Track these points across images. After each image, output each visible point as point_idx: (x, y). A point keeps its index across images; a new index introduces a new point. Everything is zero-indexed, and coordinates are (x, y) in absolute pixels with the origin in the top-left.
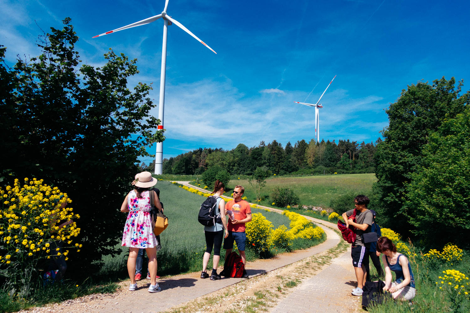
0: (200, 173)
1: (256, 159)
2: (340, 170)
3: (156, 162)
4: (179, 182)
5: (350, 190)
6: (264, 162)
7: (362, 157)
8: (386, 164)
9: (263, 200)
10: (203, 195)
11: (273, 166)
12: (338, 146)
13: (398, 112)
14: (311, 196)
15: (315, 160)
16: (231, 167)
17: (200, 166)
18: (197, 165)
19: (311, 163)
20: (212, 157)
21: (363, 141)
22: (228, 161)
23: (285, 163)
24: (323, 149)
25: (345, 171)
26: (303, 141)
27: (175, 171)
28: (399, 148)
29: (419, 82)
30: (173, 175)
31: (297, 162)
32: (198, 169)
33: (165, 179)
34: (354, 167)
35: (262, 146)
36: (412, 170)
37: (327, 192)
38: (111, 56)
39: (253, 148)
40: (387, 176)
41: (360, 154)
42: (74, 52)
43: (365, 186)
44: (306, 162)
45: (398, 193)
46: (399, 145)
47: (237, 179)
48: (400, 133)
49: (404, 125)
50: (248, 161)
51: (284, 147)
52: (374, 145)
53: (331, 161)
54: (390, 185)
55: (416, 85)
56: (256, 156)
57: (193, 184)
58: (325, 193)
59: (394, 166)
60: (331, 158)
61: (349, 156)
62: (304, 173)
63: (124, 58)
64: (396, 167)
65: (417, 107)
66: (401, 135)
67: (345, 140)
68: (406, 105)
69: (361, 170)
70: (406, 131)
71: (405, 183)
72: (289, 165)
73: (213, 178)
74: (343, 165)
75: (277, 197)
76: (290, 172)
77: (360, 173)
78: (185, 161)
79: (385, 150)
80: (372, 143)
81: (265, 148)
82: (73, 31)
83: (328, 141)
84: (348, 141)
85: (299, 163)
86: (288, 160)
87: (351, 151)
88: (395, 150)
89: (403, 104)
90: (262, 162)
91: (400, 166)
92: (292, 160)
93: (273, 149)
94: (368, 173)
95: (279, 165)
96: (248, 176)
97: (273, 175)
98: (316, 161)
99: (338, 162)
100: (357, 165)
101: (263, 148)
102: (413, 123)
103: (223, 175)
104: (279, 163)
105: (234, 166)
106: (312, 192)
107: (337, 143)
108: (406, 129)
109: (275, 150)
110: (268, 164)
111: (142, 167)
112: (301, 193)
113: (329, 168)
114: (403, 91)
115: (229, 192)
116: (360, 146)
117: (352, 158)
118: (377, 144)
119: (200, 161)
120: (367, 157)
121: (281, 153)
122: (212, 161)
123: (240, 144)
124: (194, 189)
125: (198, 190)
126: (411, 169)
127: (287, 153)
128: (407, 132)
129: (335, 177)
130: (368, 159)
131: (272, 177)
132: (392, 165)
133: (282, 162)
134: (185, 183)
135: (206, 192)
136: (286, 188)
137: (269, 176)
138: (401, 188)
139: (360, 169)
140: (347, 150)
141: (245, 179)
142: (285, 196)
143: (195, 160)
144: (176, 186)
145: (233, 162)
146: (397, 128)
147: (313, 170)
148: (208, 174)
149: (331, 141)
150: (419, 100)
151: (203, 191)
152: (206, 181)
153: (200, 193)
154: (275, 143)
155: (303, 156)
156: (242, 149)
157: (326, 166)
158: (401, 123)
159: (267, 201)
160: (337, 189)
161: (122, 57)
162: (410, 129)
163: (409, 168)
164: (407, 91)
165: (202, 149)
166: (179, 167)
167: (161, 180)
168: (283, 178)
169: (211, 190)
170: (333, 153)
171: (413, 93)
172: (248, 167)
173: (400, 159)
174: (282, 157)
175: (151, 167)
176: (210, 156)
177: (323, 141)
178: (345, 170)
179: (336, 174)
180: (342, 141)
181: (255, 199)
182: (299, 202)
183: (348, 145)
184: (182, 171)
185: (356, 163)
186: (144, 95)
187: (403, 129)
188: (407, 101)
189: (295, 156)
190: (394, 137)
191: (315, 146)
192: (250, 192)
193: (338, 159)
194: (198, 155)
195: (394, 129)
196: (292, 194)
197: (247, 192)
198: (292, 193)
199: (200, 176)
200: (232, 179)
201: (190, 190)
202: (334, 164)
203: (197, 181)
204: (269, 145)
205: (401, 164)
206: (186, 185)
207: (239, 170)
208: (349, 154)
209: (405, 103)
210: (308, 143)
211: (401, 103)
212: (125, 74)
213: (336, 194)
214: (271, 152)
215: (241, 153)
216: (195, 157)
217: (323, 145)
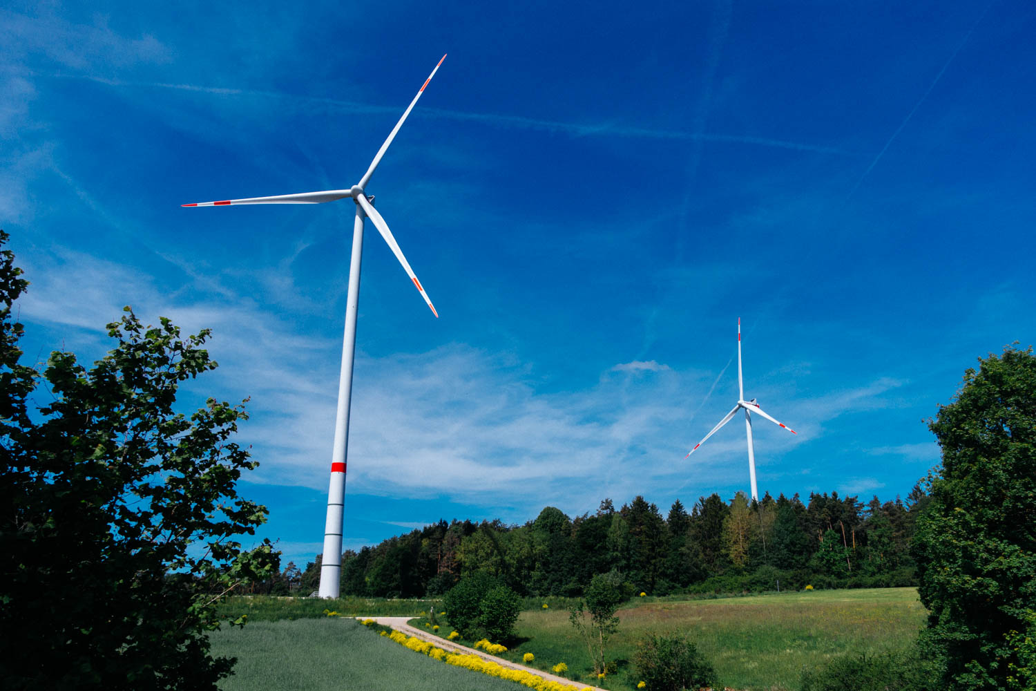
0: (440, 592)
1: (590, 548)
2: (821, 577)
3: (324, 561)
4: (382, 620)
5: (854, 641)
6: (612, 556)
7: (877, 538)
8: (948, 575)
9: (612, 672)
10: (444, 659)
11: (636, 568)
12: (809, 511)
13: (963, 429)
14: (746, 659)
15: (750, 549)
16: (524, 572)
17: (442, 569)
18: (432, 567)
19: (741, 557)
20: (472, 546)
21: (875, 497)
22: (517, 556)
23: (669, 558)
24: (769, 518)
25: (833, 579)
26: (715, 497)
27: (372, 584)
28: (979, 530)
29: (1008, 350)
30: (367, 600)
31: (701, 556)
32: (435, 580)
33: (346, 610)
34: (858, 567)
35: (605, 512)
36: (1025, 593)
37: (790, 647)
38: (128, 328)
39: (582, 519)
40: (954, 611)
41: (869, 532)
42: (8, 326)
43: (894, 627)
44: (727, 555)
45: (994, 660)
46: (979, 520)
47: (540, 607)
48: (977, 488)
49: (984, 466)
50: (571, 555)
51: (665, 514)
52: (905, 506)
53: (794, 552)
54: (968, 637)
55: (1000, 357)
56: (591, 541)
57: (419, 624)
58: (784, 648)
59: (971, 582)
60: (793, 543)
61: (842, 537)
62: (724, 586)
63: (169, 329)
64: (979, 585)
65: (1013, 417)
66: (981, 492)
67: (825, 495)
68: (982, 409)
69: (878, 577)
70: (991, 482)
71: (1011, 636)
72: (680, 565)
73: (474, 609)
74: (828, 561)
75: (652, 665)
76: (685, 585)
77: (876, 585)
78: (400, 557)
79: (940, 533)
80: (898, 501)
81: (614, 519)
82: (14, 265)
83: (782, 497)
84: (835, 495)
85: (707, 558)
86: (676, 549)
87: (844, 522)
88: (969, 533)
89: (973, 406)
90: (608, 557)
91: (988, 580)
92: (688, 551)
93: (634, 519)
94: (897, 586)
95: (655, 565)
96: (571, 600)
97: (637, 594)
98: (753, 552)
99: (814, 555)
100: (865, 561)
101: (609, 517)
102: (1010, 458)
103: (499, 600)
104: (654, 558)
105: (532, 568)
106: (748, 648)
107: (806, 502)
108: (992, 477)
109: (641, 524)
110: (624, 562)
111: (288, 574)
112: (718, 650)
113: (792, 572)
114: (969, 372)
115: (519, 649)
116: (866, 508)
117: (849, 545)
118: (912, 503)
119: (442, 557)
120: (891, 539)
121: (659, 533)
122: (472, 556)
123: (548, 508)
124: (420, 639)
125: (433, 643)
126: (1022, 589)
127: (675, 532)
128: (995, 483)
129: (808, 598)
130: (894, 544)
131: (636, 601)
132: (967, 578)
133: (663, 556)
134: (398, 623)
135: (453, 650)
136: (674, 636)
137: (628, 600)
138: (1001, 646)
139: (873, 574)
140: (834, 520)
141: (561, 608)
142: (673, 661)
143: (428, 555)
144: (372, 632)
145: (531, 557)
146: (967, 472)
147: (746, 578)
148: (460, 597)
149: (789, 497)
150: (1015, 395)
151: (444, 647)
152: (456, 617)
153: (437, 653)
154: (640, 504)
155: (716, 539)
156: (552, 520)
157: (780, 567)
158: (976, 460)
159: (624, 674)
160: (816, 637)
161: (162, 327)
162: (1003, 477)
163: (1016, 588)
164: (978, 372)
165: (446, 523)
166: (384, 575)
167: (333, 613)
168: (666, 604)
169: (466, 643)
170: (798, 528)
171: (997, 379)
172: (572, 572)
173: (986, 562)
174: (660, 544)
175: (311, 574)
176: (467, 544)
177: (768, 498)
178: (833, 577)
179: (809, 590)
180: (818, 496)
181: (589, 670)
182: (714, 678)
183: (834, 507)
184: (393, 584)
185: (860, 556)
186: (224, 434)
187: (983, 476)
188: (984, 399)
189: (696, 538)
190: (960, 498)
191: (748, 511)
192: (574, 647)
193: (812, 547)
194: (435, 540)
195: (959, 477)
196: (691, 657)
197: (568, 647)
198: (693, 650)
199: (439, 600)
200: (527, 609)
201: (409, 644)
202: (802, 559)
203: (429, 616)
204: (625, 509)
205: (991, 574)
206: (399, 630)
207: (546, 579)
208: (839, 531)
209: (979, 404)
210: (729, 504)
211: (967, 405)
212: (169, 376)
213: (814, 652)
214: (630, 528)
215: (552, 531)
216: (429, 544)
217: (768, 508)
